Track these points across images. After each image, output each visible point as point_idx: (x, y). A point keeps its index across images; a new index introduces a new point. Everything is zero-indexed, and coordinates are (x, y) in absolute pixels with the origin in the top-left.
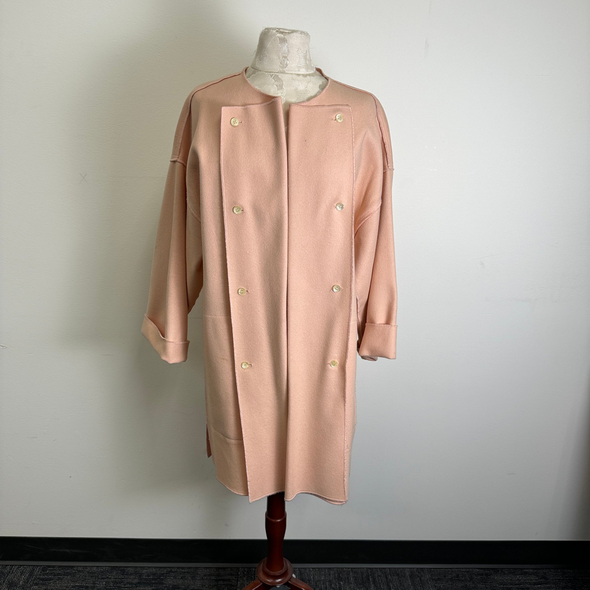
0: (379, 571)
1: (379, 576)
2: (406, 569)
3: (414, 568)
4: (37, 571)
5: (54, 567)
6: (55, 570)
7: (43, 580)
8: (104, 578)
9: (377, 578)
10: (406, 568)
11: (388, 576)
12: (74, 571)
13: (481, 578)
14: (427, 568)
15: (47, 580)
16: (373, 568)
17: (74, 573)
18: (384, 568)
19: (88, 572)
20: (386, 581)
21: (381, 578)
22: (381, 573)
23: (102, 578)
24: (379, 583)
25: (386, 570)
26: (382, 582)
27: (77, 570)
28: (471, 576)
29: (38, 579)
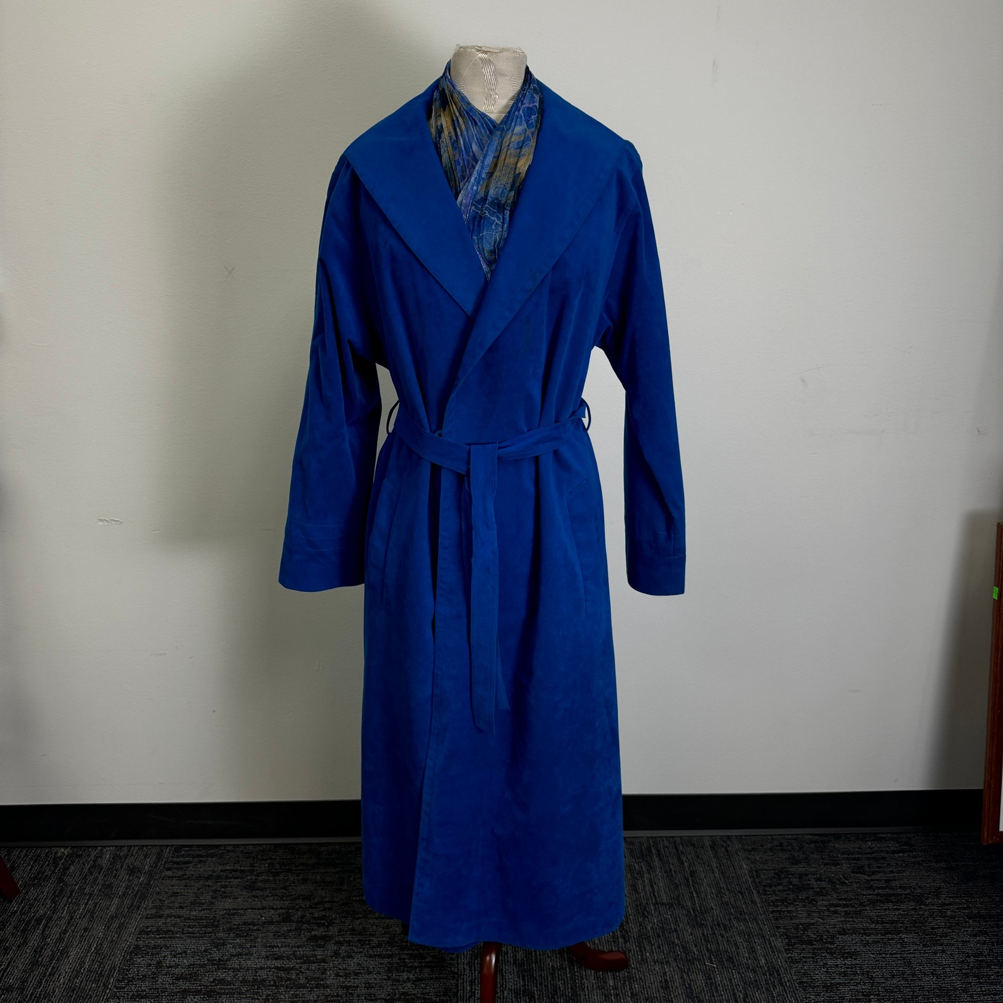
0: (665, 840)
1: (667, 847)
2: (706, 837)
3: (716, 836)
4: (167, 852)
5: (190, 846)
6: (194, 850)
7: (177, 863)
8: (266, 860)
9: (662, 850)
10: (704, 836)
11: (679, 846)
12: (221, 852)
13: (816, 846)
14: (736, 836)
15: (184, 863)
16: (656, 837)
17: (222, 853)
18: (672, 837)
19: (242, 852)
20: (675, 854)
21: (669, 849)
22: (668, 844)
23: (262, 859)
24: (666, 856)
25: (676, 839)
26: (670, 854)
27: (225, 850)
28: (801, 845)
29: (170, 862)
